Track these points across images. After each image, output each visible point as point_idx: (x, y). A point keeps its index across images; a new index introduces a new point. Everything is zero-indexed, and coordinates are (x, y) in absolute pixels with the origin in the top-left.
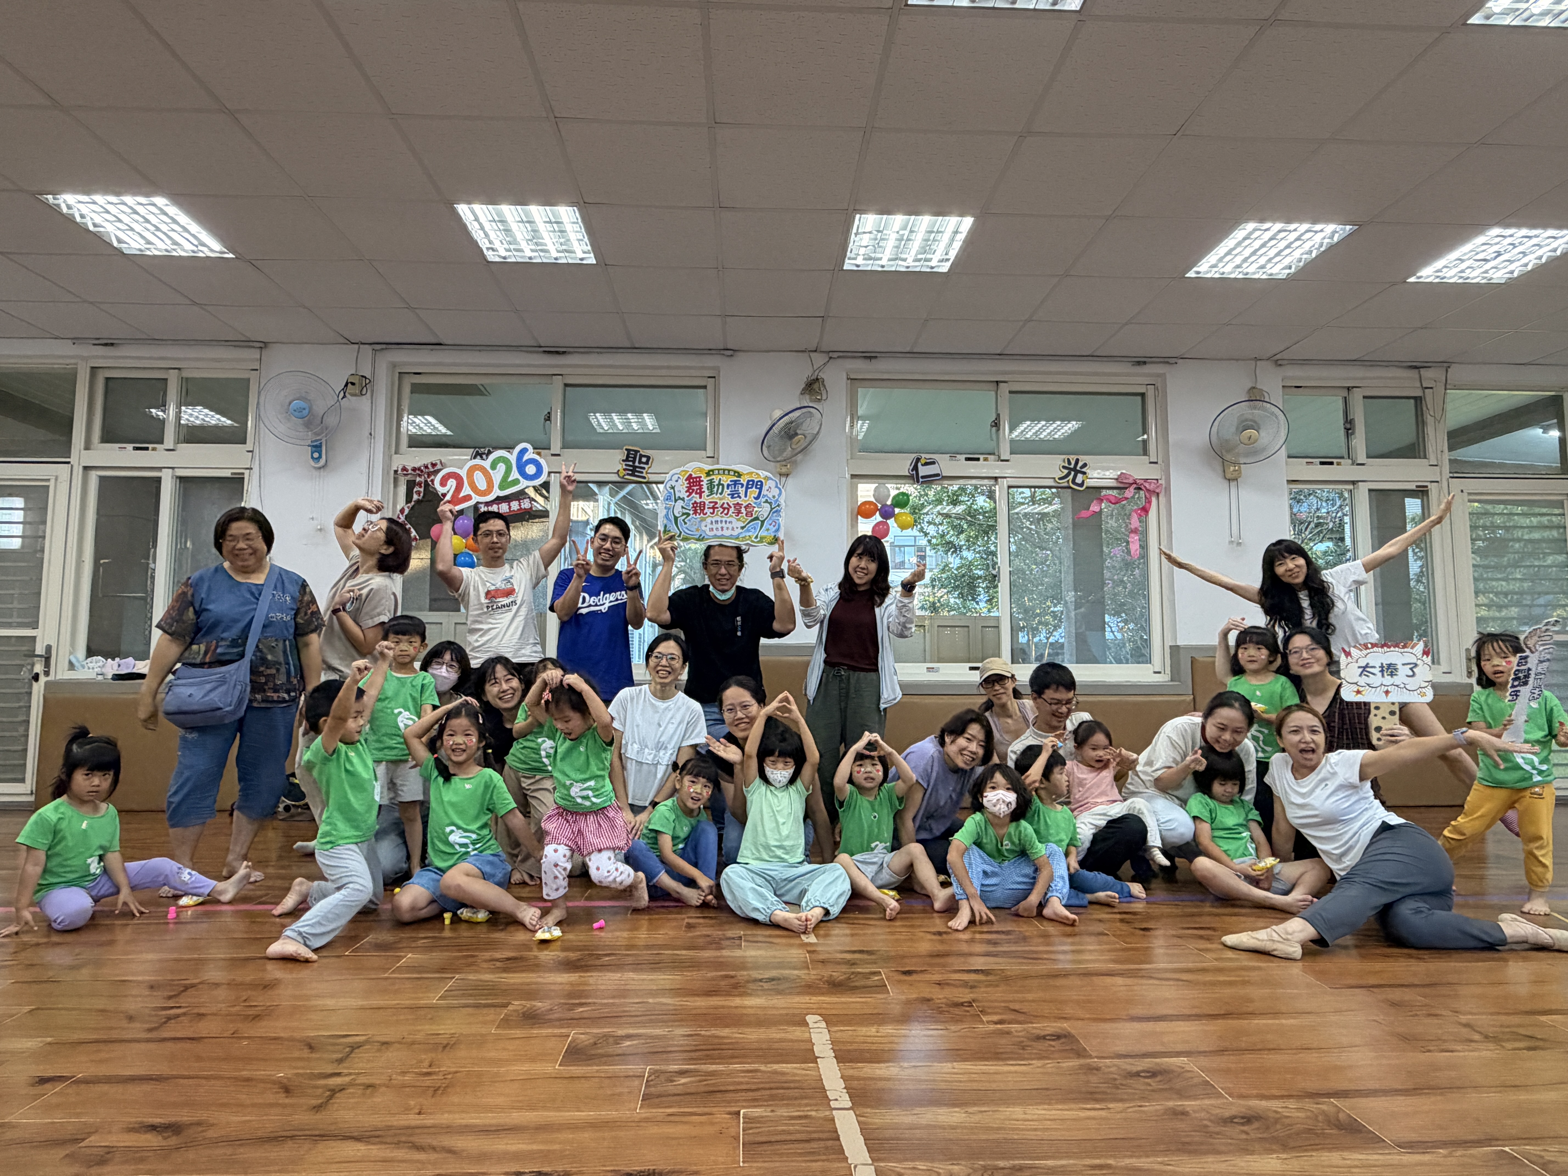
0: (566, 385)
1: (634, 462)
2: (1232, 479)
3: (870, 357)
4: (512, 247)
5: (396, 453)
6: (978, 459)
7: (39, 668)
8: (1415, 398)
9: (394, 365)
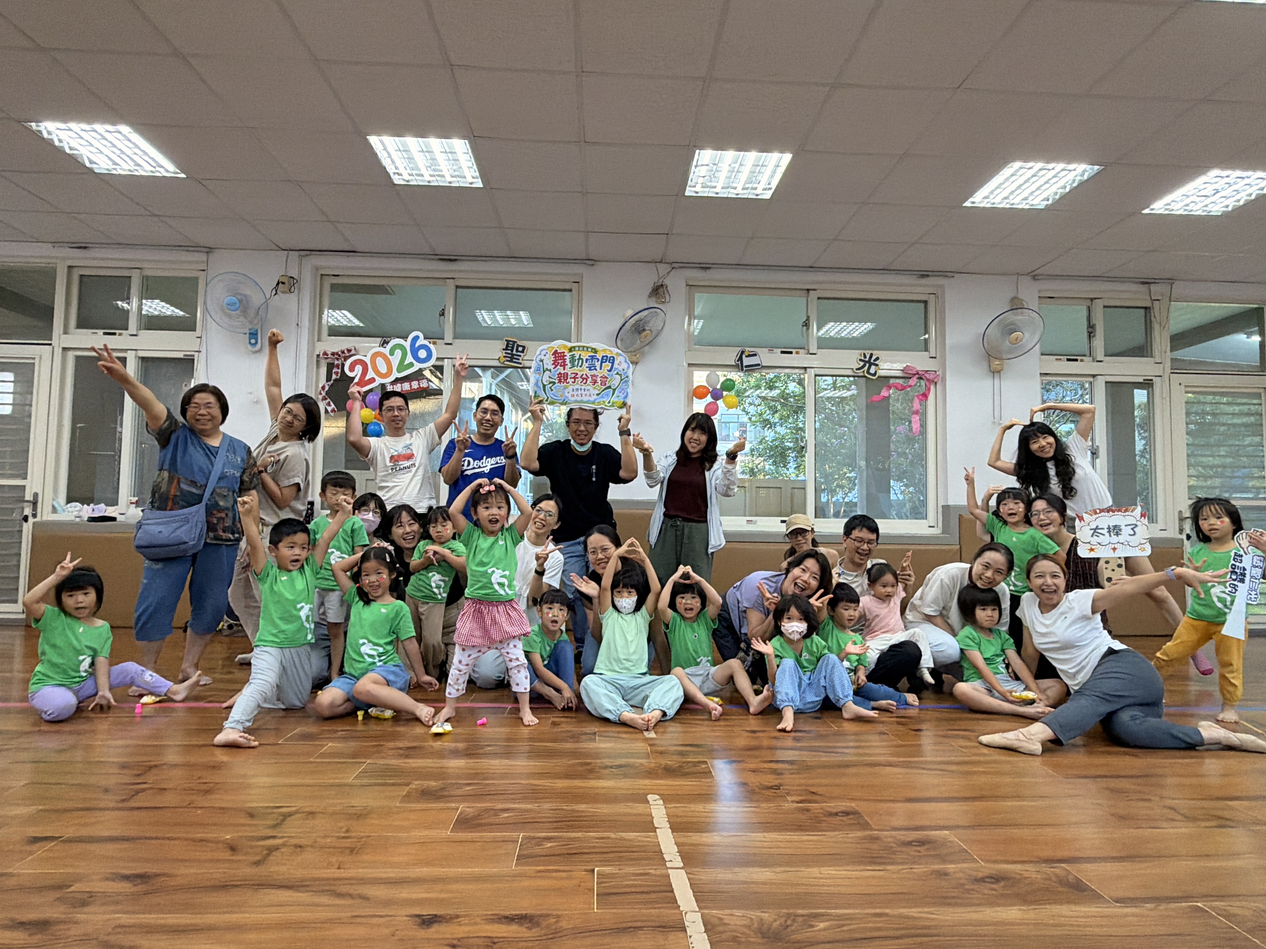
0: (457, 287)
1: (512, 351)
2: (995, 372)
3: (705, 267)
4: (414, 172)
5: (319, 340)
6: (791, 353)
7: (28, 511)
8: (1146, 308)
9: (317, 269)
